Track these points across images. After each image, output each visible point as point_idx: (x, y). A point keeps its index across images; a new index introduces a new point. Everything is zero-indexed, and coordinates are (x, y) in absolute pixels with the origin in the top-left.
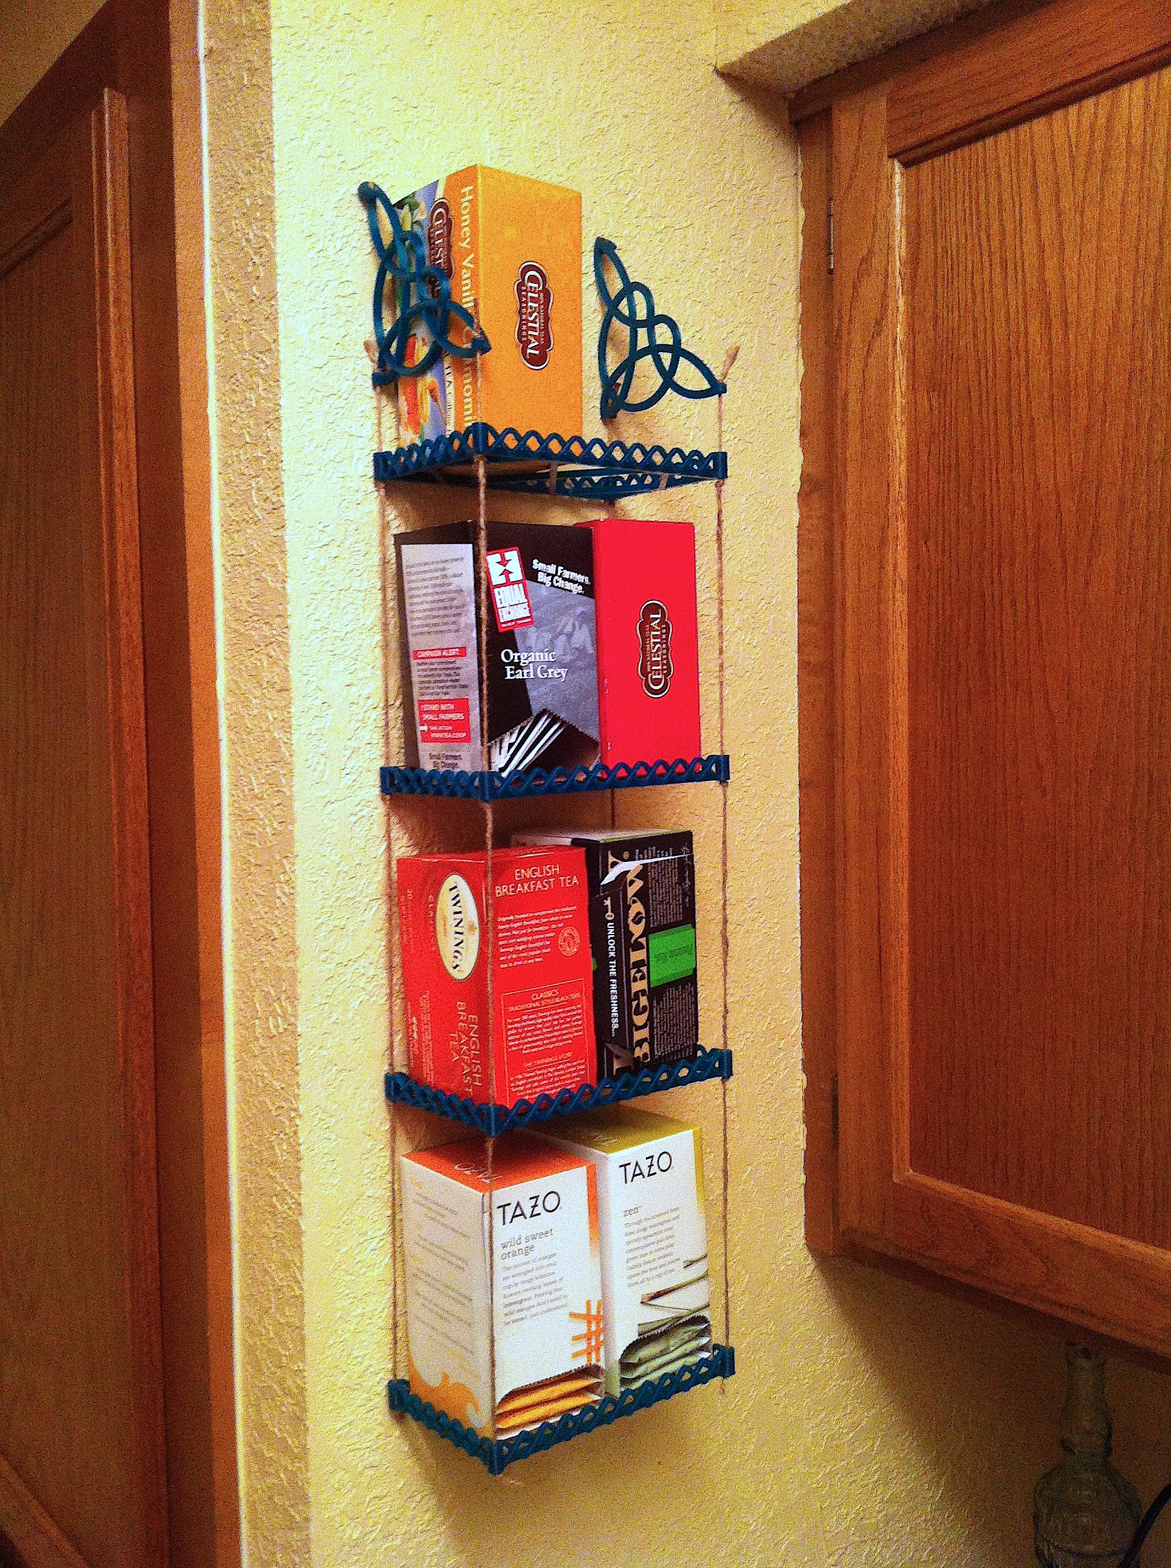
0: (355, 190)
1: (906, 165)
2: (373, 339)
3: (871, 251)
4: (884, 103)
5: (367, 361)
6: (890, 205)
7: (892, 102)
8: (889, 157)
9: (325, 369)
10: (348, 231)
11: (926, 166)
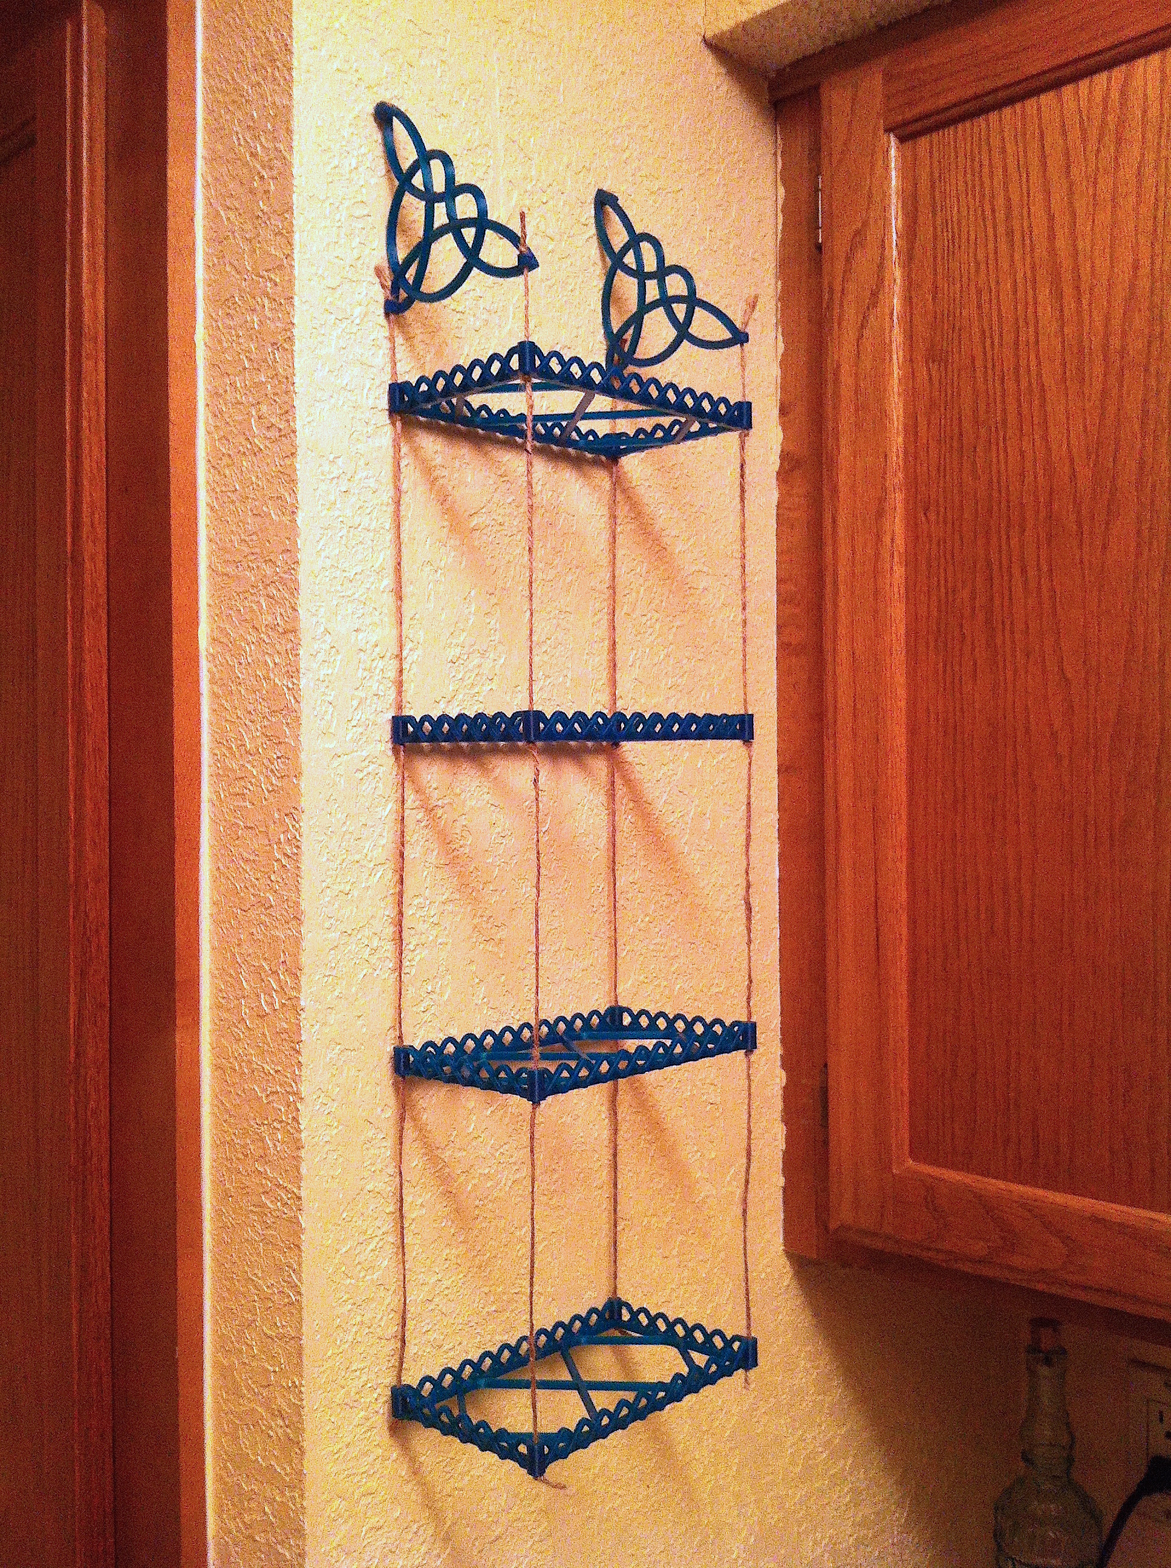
0: (371, 109)
1: (902, 140)
2: (385, 264)
3: (865, 224)
4: (878, 80)
5: (378, 287)
6: (887, 177)
7: (888, 77)
8: (888, 130)
9: (339, 291)
10: (363, 150)
11: (923, 142)
